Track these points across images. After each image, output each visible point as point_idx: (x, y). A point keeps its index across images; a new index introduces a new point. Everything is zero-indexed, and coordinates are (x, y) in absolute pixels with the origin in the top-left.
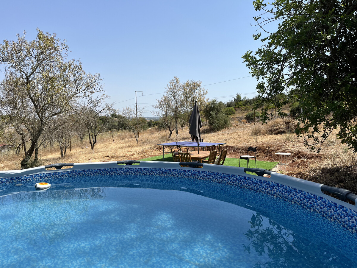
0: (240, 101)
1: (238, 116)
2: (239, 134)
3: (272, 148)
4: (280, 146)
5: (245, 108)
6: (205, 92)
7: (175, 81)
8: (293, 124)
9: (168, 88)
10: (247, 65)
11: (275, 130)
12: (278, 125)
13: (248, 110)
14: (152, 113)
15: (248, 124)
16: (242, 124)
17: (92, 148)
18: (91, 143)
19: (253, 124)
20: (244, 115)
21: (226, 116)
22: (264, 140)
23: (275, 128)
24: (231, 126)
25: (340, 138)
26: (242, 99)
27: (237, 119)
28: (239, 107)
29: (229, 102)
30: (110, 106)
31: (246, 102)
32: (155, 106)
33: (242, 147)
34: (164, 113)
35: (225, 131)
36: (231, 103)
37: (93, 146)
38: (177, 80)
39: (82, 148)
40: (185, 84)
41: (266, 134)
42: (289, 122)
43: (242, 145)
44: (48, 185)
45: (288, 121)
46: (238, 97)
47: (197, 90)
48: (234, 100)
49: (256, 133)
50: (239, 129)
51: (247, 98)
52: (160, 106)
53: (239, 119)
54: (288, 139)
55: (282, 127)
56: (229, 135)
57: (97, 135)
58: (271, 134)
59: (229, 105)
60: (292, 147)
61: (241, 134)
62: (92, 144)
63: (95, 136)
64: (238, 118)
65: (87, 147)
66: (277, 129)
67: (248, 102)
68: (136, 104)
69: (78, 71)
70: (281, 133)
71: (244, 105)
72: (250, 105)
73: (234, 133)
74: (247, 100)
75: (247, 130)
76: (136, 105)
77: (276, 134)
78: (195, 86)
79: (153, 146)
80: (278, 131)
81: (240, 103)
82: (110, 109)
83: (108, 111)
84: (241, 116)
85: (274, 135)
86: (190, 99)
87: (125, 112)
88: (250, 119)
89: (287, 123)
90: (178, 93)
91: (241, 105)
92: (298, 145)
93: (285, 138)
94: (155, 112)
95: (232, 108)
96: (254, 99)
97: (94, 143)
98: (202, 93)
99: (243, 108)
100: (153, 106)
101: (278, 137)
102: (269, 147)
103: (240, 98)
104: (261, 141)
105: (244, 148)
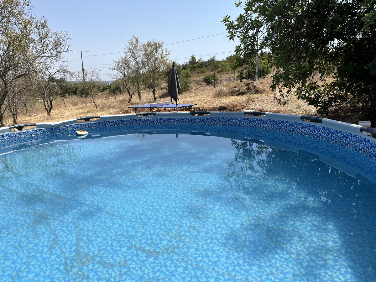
0: (195, 63)
1: (195, 79)
2: (202, 96)
3: (237, 108)
4: (244, 106)
5: (201, 70)
6: (168, 53)
7: (134, 41)
8: (252, 85)
9: (127, 49)
10: (227, 30)
11: (236, 91)
12: (239, 87)
13: (204, 73)
14: (109, 75)
15: (208, 87)
16: (202, 87)
17: (49, 114)
18: (46, 109)
19: (212, 87)
20: (201, 78)
21: (186, 79)
22: (227, 101)
23: (237, 89)
24: (192, 89)
25: (297, 94)
26: (197, 61)
27: (194, 83)
28: (194, 70)
29: (184, 64)
30: (65, 68)
31: (201, 64)
32: (112, 68)
33: (209, 108)
34: (123, 76)
35: (187, 94)
36: (186, 65)
37: (49, 112)
38: (137, 40)
39: (30, 116)
40: (146, 44)
41: (228, 96)
42: (249, 84)
43: (209, 107)
44: (86, 133)
45: (248, 82)
46: (193, 58)
47: (159, 51)
48: (189, 62)
49: (219, 94)
50: (200, 92)
51: (202, 60)
52: (118, 68)
53: (197, 82)
54: (250, 99)
55: (243, 89)
56: (192, 98)
57: (52, 100)
58: (232, 95)
59: (185, 67)
60: (254, 106)
61: (204, 96)
62: (48, 110)
63: (51, 101)
64: (195, 81)
65: (35, 115)
66: (239, 91)
67: (204, 64)
68: (82, 65)
69: (43, 29)
70: (242, 94)
71: (199, 67)
72: (206, 67)
73: (197, 96)
74: (202, 62)
75: (209, 93)
76: (83, 67)
77: (237, 95)
78: (157, 46)
79: (118, 110)
80: (239, 92)
81: (196, 65)
82: (65, 71)
83: (62, 74)
84: (198, 79)
85: (235, 96)
86: (152, 60)
87: (80, 74)
88: (208, 81)
89: (248, 84)
90: (139, 54)
91: (196, 68)
92: (259, 104)
93: (247, 98)
94: (113, 75)
95: (188, 71)
96: (209, 61)
97: (51, 109)
98: (164, 54)
99: (198, 70)
100: (110, 68)
101: (240, 98)
102: (234, 107)
103: (195, 60)
104: (225, 101)
105: (211, 108)
